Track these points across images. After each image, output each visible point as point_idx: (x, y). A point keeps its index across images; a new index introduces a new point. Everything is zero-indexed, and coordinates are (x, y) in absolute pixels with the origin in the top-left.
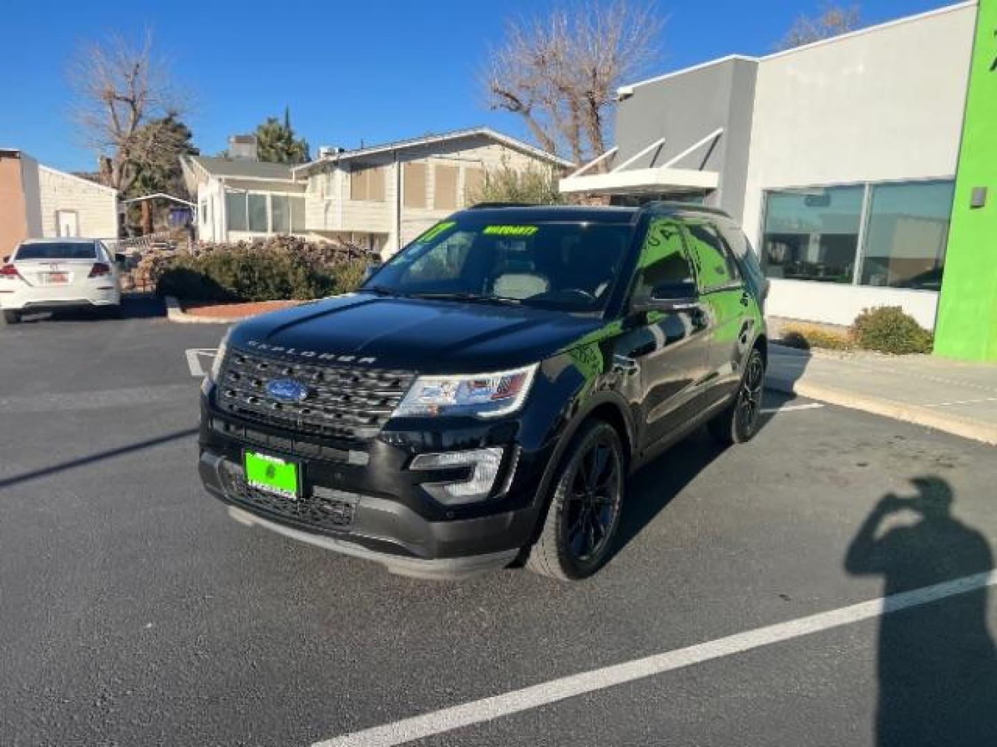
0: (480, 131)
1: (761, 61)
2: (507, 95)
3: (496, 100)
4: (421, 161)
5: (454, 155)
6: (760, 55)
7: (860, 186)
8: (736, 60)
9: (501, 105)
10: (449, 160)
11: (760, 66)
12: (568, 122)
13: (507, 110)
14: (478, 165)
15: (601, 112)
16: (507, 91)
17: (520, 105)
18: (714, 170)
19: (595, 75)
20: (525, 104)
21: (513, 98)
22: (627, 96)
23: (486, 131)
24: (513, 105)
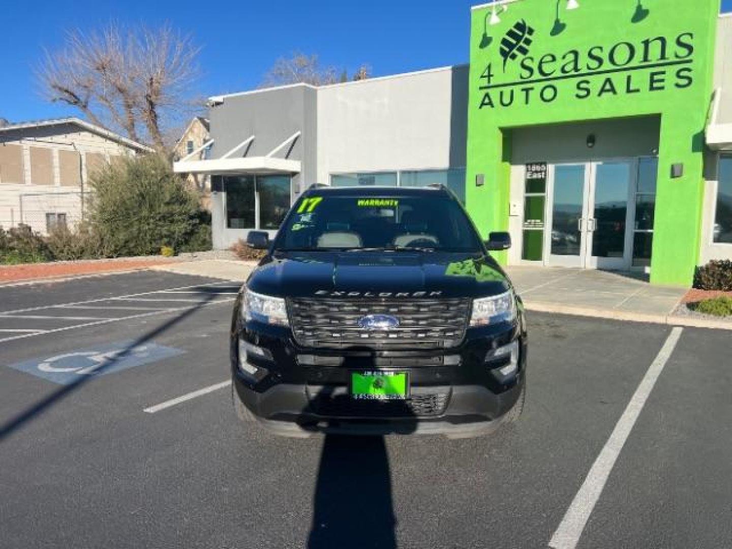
0: (70, 121)
1: (320, 89)
2: (67, 91)
3: (55, 94)
4: (17, 143)
5: (48, 139)
6: (319, 85)
7: (394, 173)
8: (305, 87)
9: (61, 99)
10: (43, 143)
11: (319, 93)
12: (124, 116)
13: (66, 103)
14: (71, 148)
15: (158, 110)
16: (65, 87)
17: (79, 100)
18: (295, 159)
19: (151, 83)
20: (82, 99)
21: (72, 94)
22: (218, 104)
23: (77, 120)
24: (73, 100)
